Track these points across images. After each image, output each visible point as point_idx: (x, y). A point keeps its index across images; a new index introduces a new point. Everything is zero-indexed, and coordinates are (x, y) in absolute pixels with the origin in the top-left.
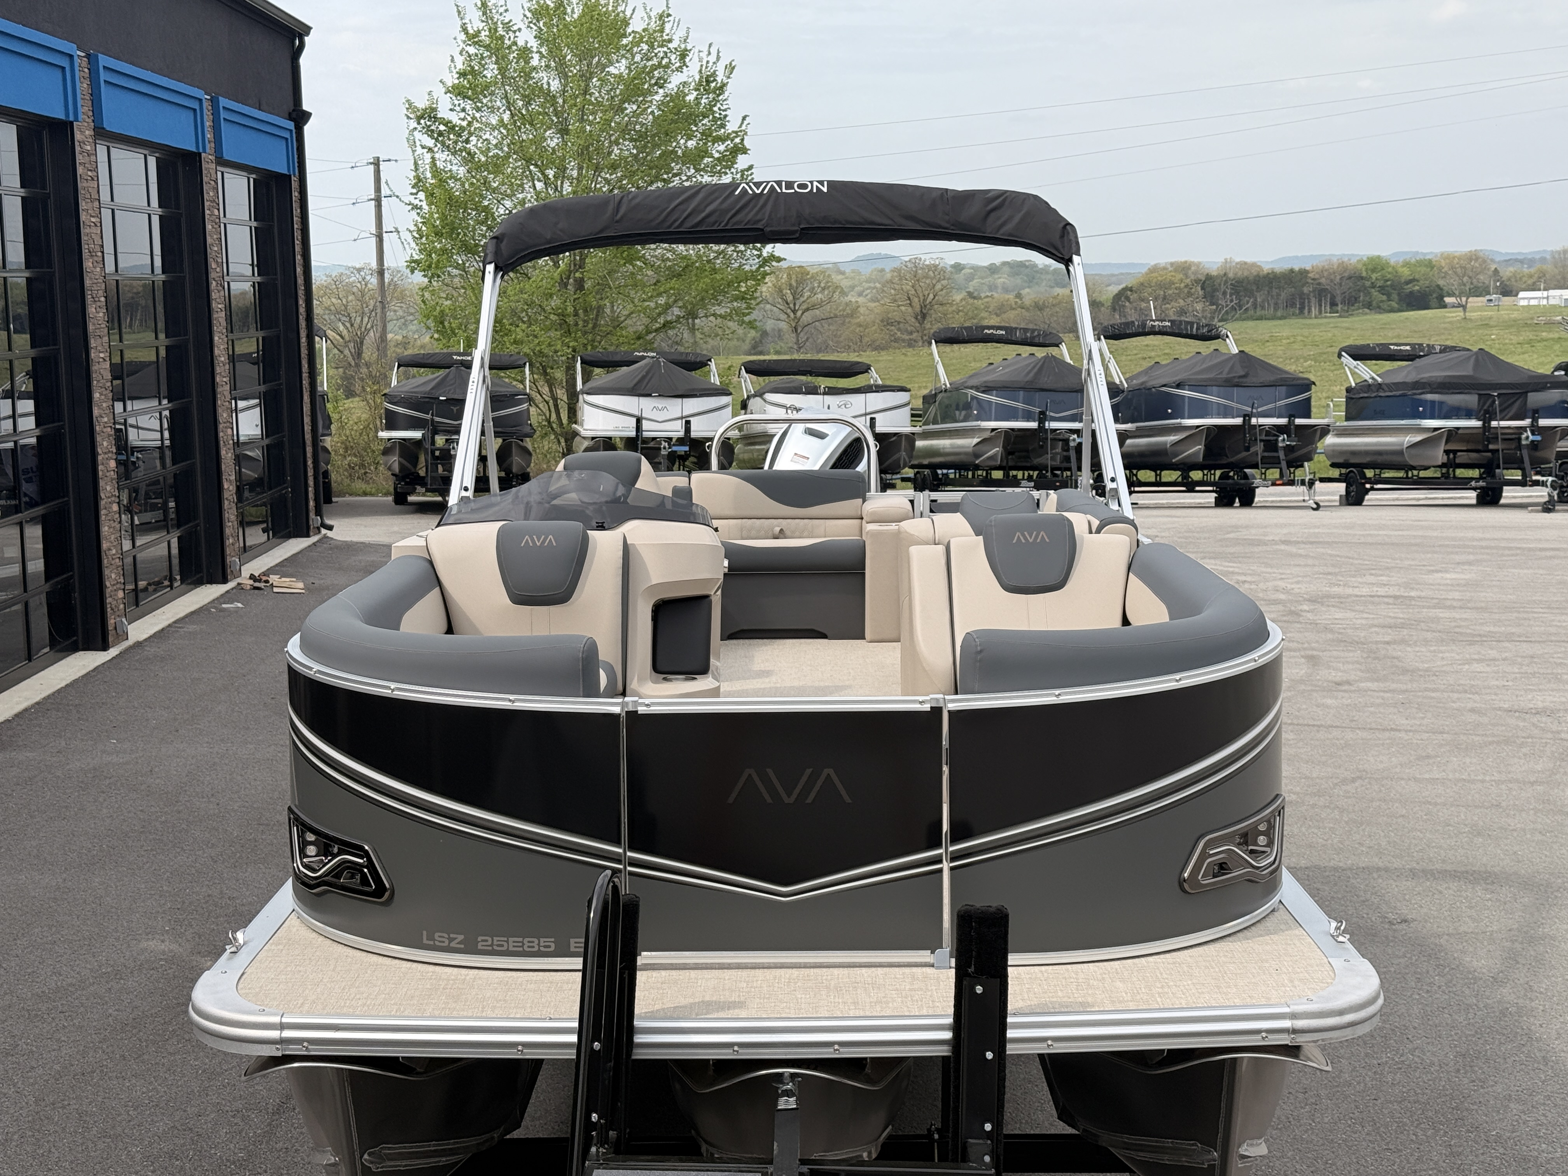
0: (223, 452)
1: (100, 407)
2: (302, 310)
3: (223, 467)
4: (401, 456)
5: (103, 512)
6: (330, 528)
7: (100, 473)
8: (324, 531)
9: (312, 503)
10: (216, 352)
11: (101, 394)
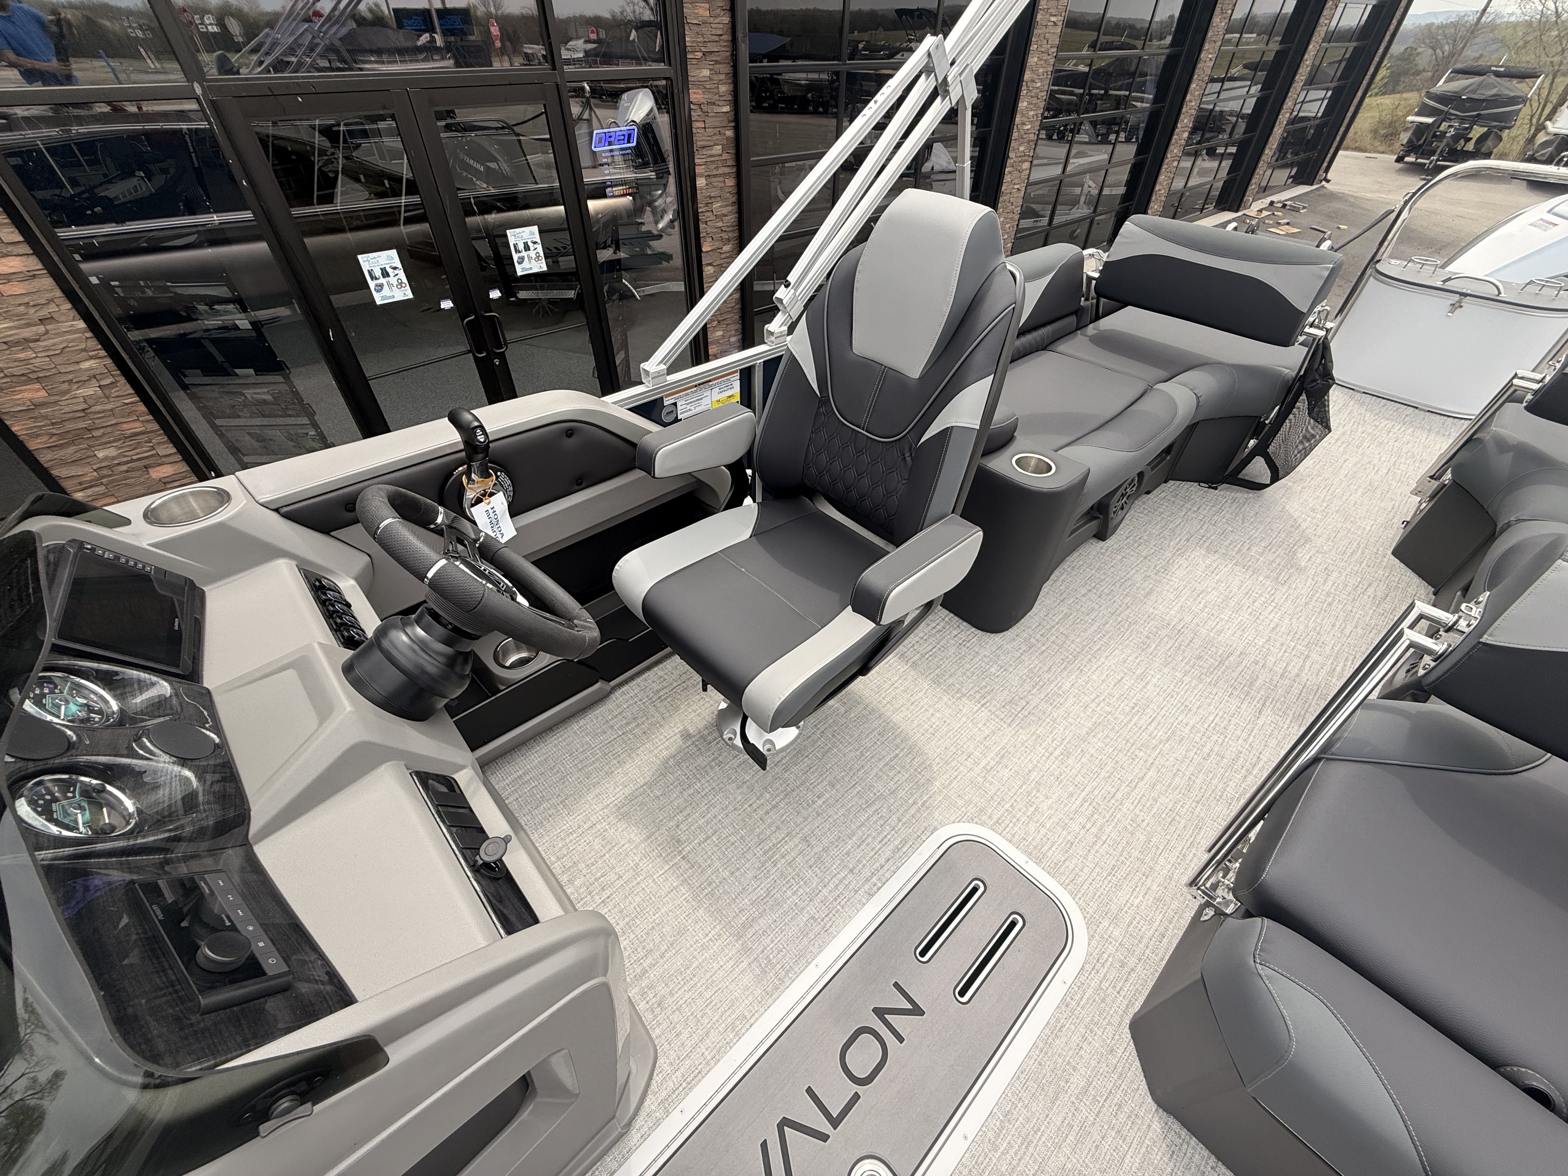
0: (1276, 129)
1: (1193, 95)
2: (1392, 28)
3: (1271, 139)
4: (1413, 134)
5: (1164, 167)
6: (1328, 181)
7: (1173, 141)
8: (1324, 183)
9: (1325, 164)
10: (1306, 57)
11: (1197, 85)
